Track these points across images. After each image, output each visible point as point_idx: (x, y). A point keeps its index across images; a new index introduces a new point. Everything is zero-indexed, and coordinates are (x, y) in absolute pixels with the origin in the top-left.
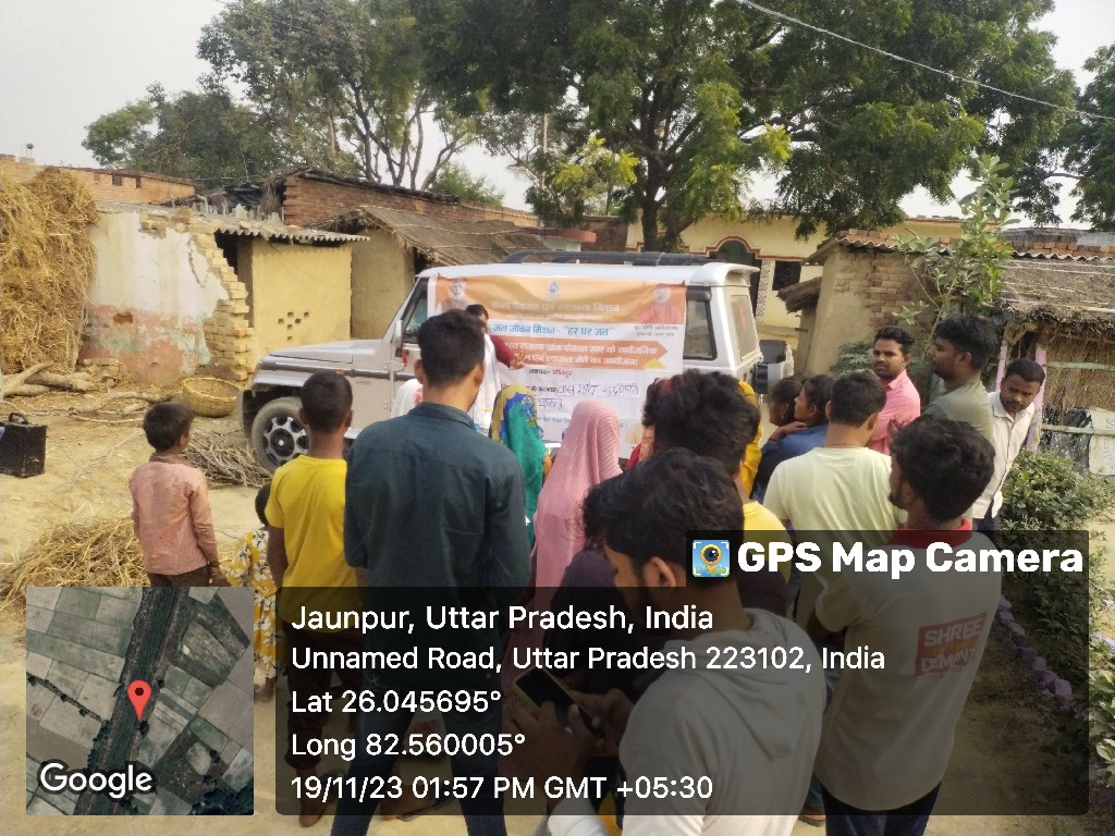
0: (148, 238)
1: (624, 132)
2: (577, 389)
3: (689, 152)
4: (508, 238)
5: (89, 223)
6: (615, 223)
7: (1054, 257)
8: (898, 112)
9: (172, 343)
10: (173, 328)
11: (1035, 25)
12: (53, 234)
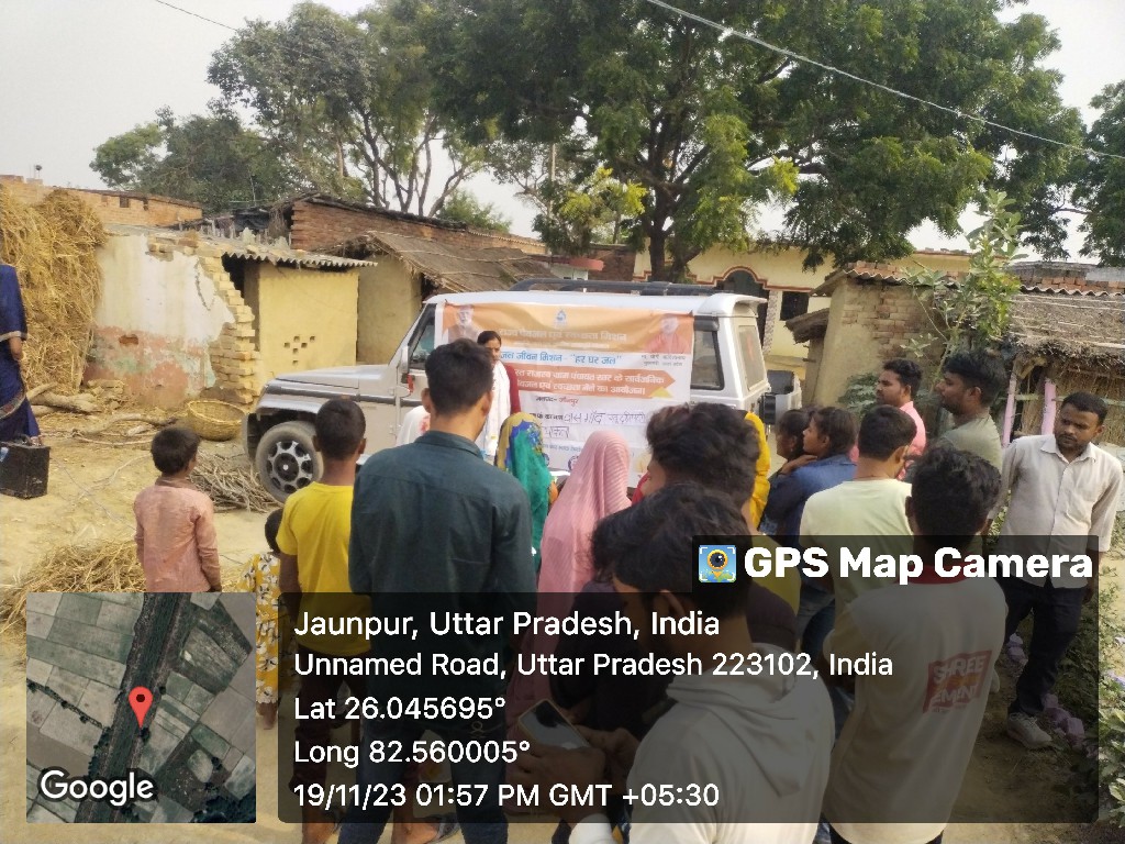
0: (156, 261)
1: (632, 162)
2: (584, 417)
3: (698, 182)
4: (515, 265)
5: (96, 245)
6: (622, 251)
7: (1063, 292)
8: (906, 147)
9: (177, 366)
10: (179, 350)
11: (1043, 64)
12: (60, 256)
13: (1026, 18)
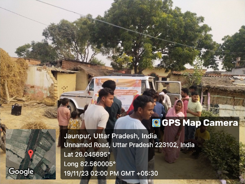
0: (38, 72)
1: (130, 52)
2: (122, 99)
3: (143, 56)
4: (107, 72)
5: (26, 69)
6: (129, 69)
7: (213, 76)
8: (182, 49)
9: (42, 92)
10: (42, 89)
11: (208, 33)
12: (20, 71)
13: (204, 25)
